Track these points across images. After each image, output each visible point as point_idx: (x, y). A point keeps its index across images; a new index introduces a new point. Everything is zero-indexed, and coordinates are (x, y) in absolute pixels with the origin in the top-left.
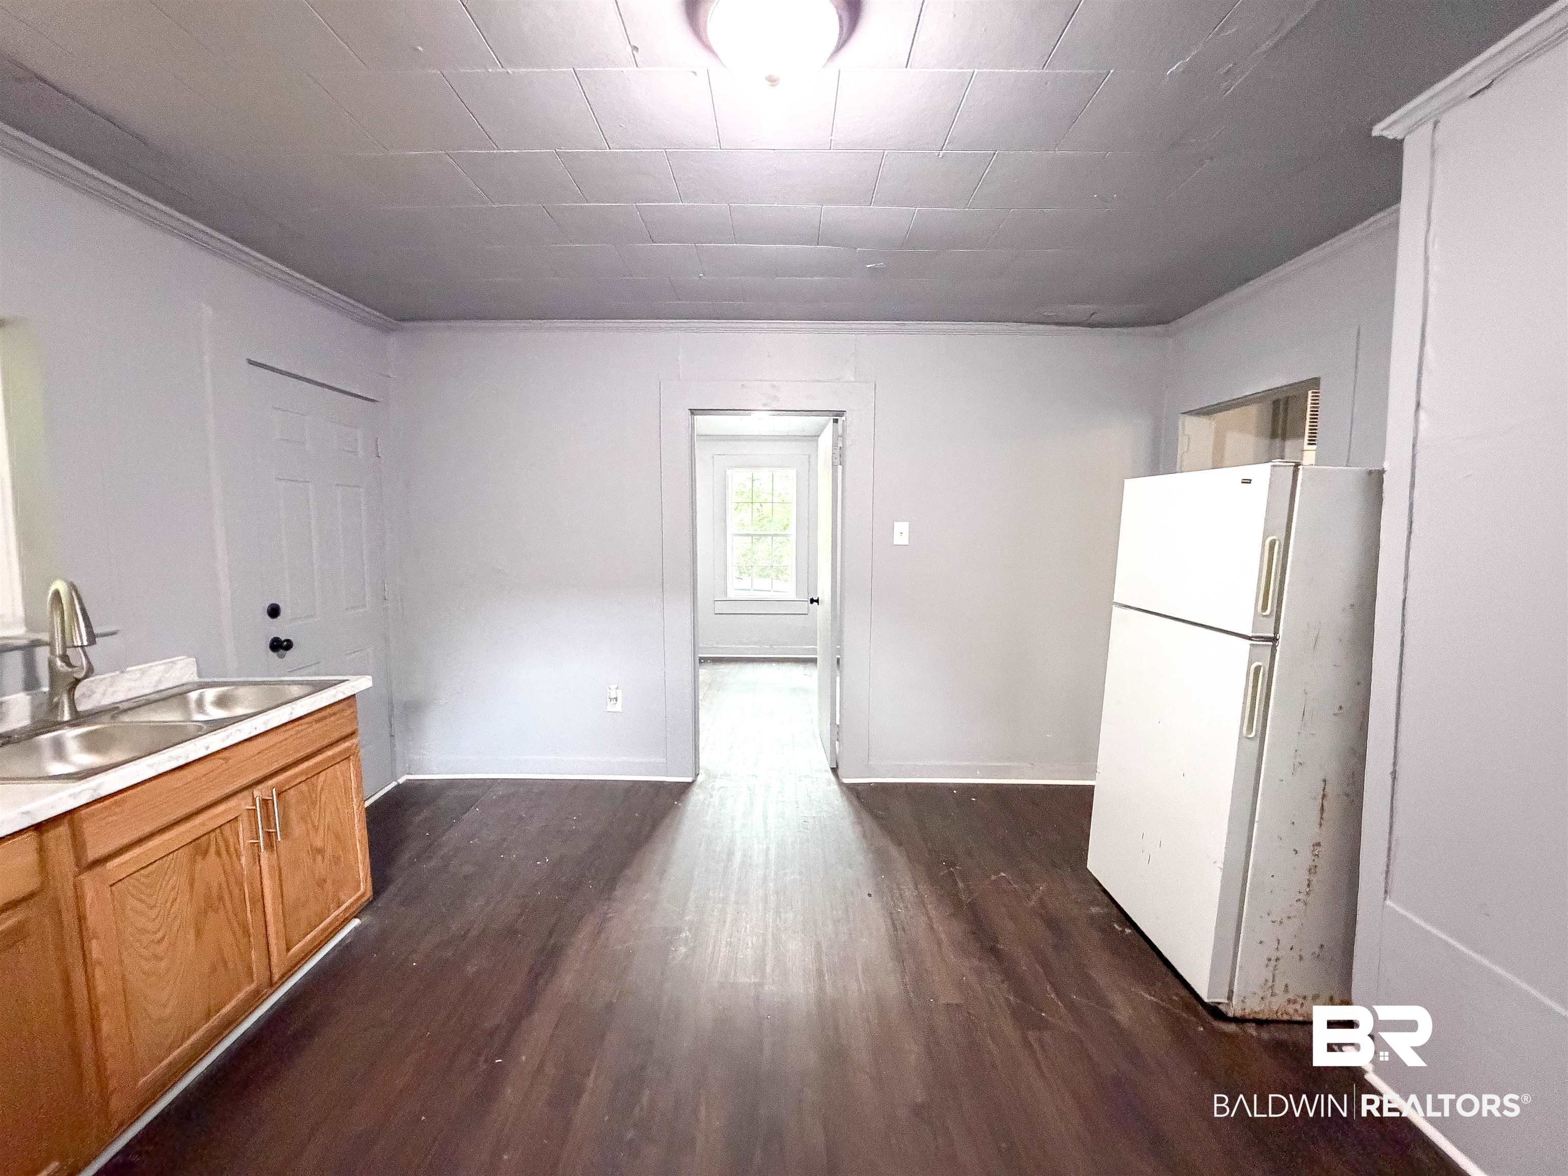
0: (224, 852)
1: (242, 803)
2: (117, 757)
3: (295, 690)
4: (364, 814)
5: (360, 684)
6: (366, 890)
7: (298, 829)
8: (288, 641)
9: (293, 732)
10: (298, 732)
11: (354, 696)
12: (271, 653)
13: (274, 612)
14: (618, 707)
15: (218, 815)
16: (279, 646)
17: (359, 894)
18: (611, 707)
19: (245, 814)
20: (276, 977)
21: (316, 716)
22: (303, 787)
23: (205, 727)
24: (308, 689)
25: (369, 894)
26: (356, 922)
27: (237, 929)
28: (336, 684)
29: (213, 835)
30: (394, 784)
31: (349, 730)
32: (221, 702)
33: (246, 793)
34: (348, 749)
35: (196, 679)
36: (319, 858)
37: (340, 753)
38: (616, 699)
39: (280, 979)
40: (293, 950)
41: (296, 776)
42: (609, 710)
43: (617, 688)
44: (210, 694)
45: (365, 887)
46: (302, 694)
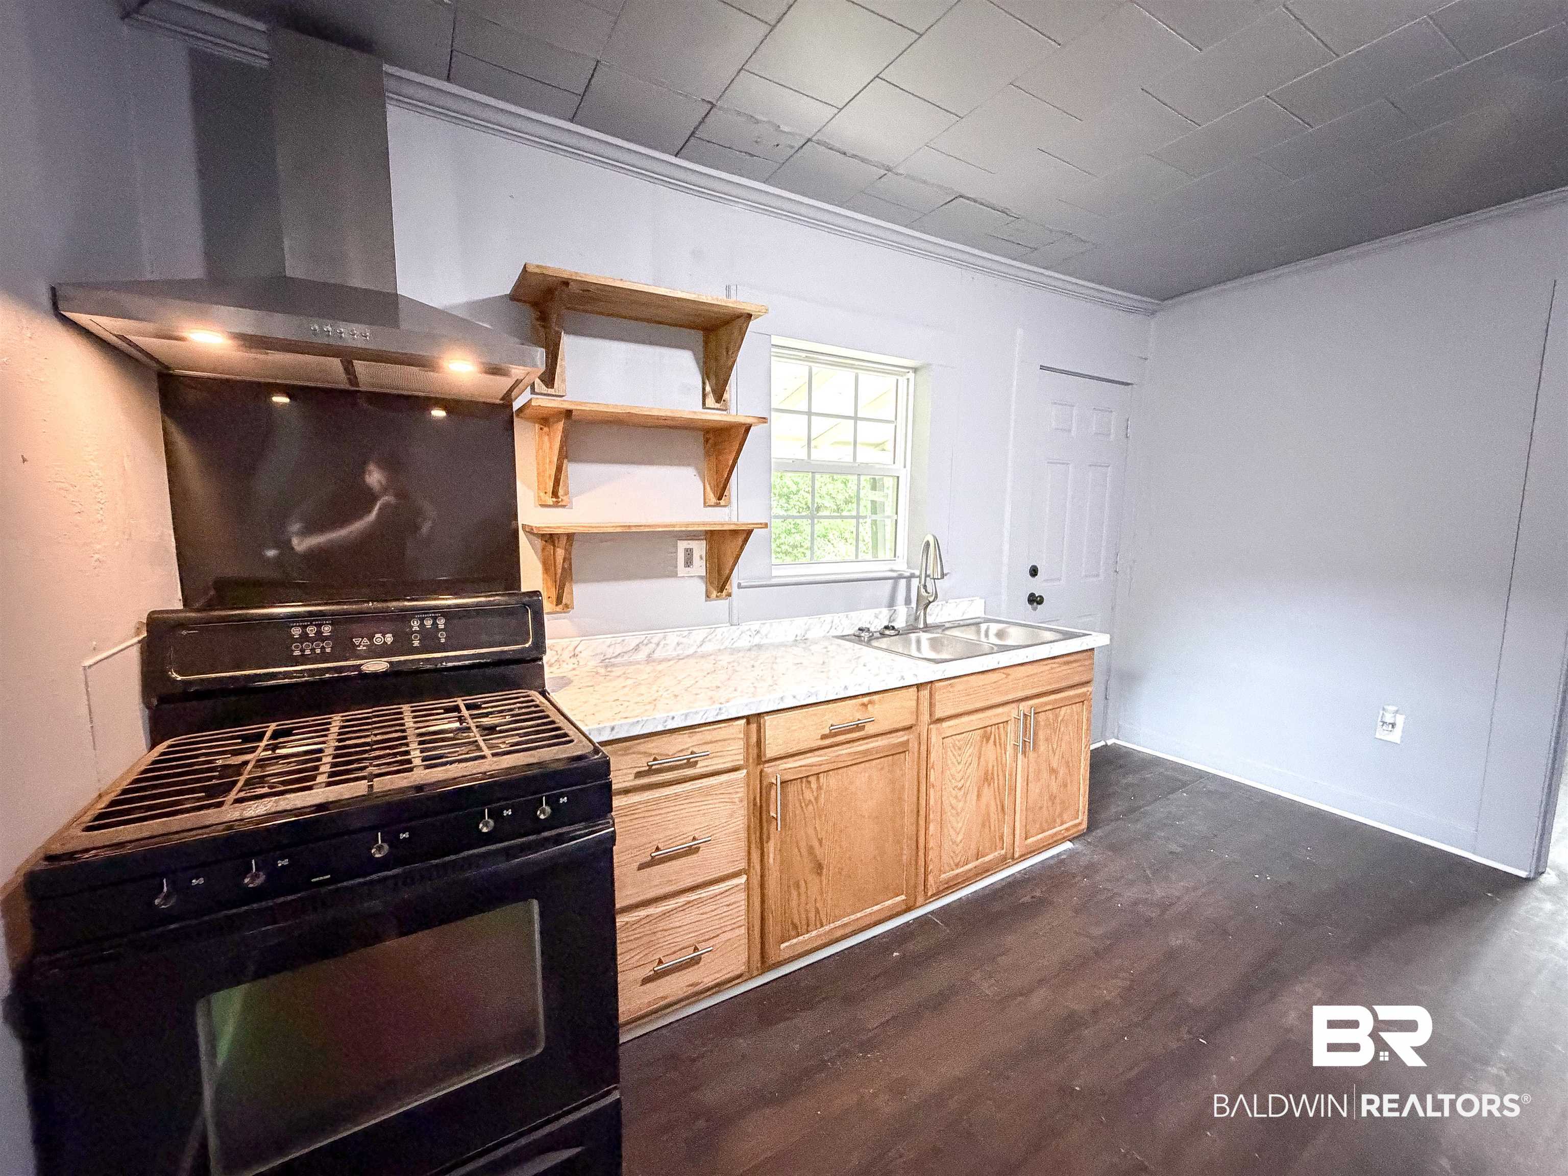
0: (998, 744)
1: (1012, 711)
2: (945, 656)
3: (1049, 636)
4: (1089, 754)
5: (1098, 640)
6: (1082, 820)
7: (1042, 747)
8: (1041, 597)
9: (1048, 667)
10: (1052, 668)
11: (1093, 649)
12: (1028, 605)
13: (1034, 572)
14: (1396, 736)
15: (998, 715)
16: (1035, 600)
17: (1077, 821)
18: (1382, 734)
19: (1013, 719)
20: (1017, 855)
21: (1066, 659)
22: (1050, 714)
23: (996, 648)
24: (1059, 636)
25: (1084, 826)
26: (1068, 845)
27: (999, 803)
28: (1080, 636)
29: (993, 727)
30: (1102, 743)
31: (1084, 679)
32: (1000, 634)
33: (1014, 705)
34: (1084, 694)
35: (983, 616)
36: (1053, 777)
37: (1079, 696)
38: (1393, 725)
39: (1021, 856)
40: (1030, 841)
41: (1046, 704)
42: (1378, 736)
43: (1397, 712)
44: (994, 628)
45: (1082, 819)
46: (1055, 638)
